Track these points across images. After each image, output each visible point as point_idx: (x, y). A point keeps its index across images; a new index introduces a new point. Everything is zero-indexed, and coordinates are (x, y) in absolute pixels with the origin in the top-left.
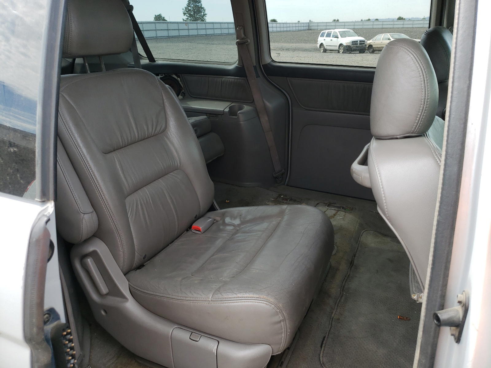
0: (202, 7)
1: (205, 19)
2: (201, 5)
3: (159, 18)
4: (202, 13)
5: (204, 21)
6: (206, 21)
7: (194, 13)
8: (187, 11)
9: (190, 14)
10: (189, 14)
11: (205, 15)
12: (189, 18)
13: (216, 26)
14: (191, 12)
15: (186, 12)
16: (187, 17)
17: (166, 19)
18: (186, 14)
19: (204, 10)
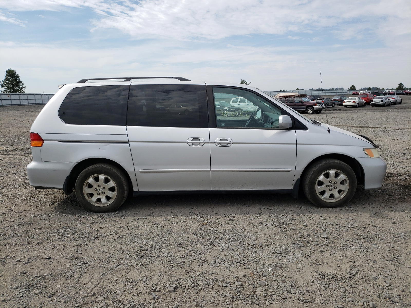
1: (23, 91)
2: (20, 80)
4: (20, 86)
5: (22, 93)
6: (25, 93)
7: (13, 86)
8: (5, 84)
10: (7, 87)
11: (23, 88)
12: (7, 90)
13: (37, 97)
14: (10, 85)
15: (3, 85)
16: (6, 89)
18: (4, 86)
19: (22, 83)
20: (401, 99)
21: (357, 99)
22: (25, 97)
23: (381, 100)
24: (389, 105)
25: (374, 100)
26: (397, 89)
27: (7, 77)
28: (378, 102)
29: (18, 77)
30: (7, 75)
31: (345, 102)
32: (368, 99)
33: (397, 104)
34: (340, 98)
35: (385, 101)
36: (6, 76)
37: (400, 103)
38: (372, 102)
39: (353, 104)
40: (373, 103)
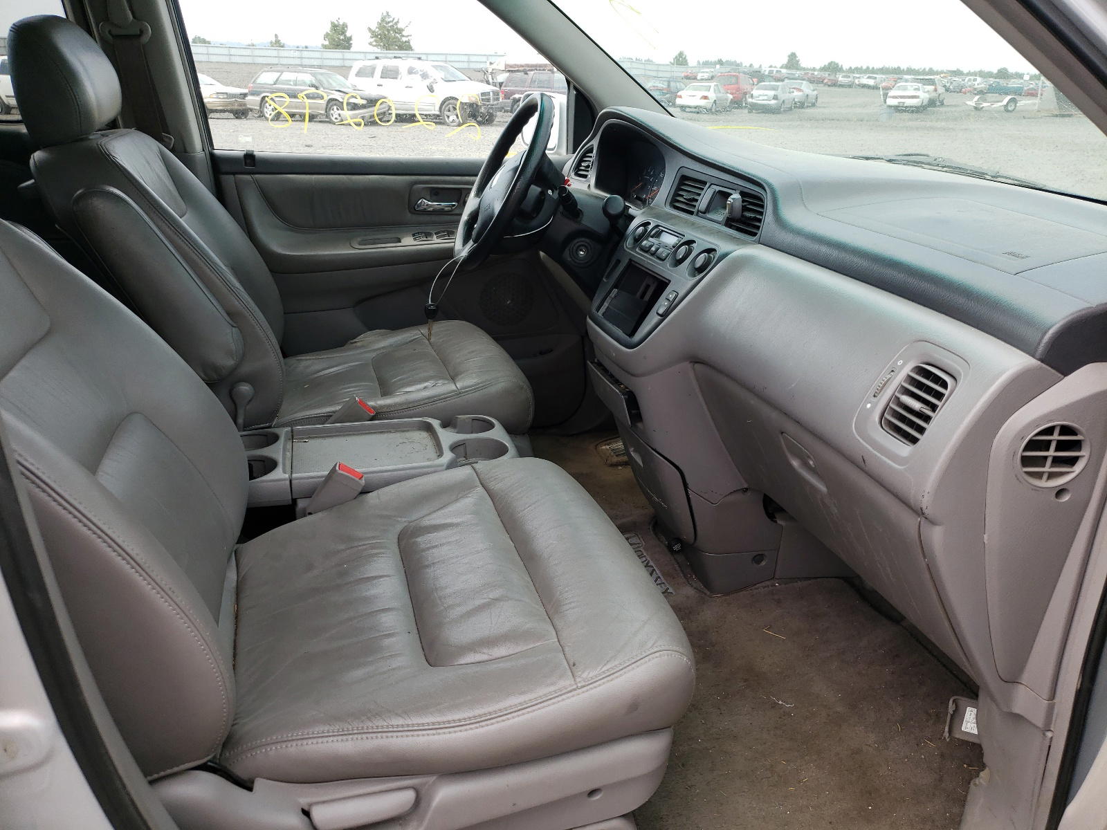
20: (815, 92)
21: (712, 89)
23: (772, 93)
24: (790, 109)
25: (755, 92)
26: (787, 67)
28: (765, 98)
31: (680, 97)
32: (738, 89)
33: (807, 107)
34: (666, 84)
35: (782, 96)
37: (813, 105)
38: (750, 100)
39: (703, 103)
40: (754, 101)
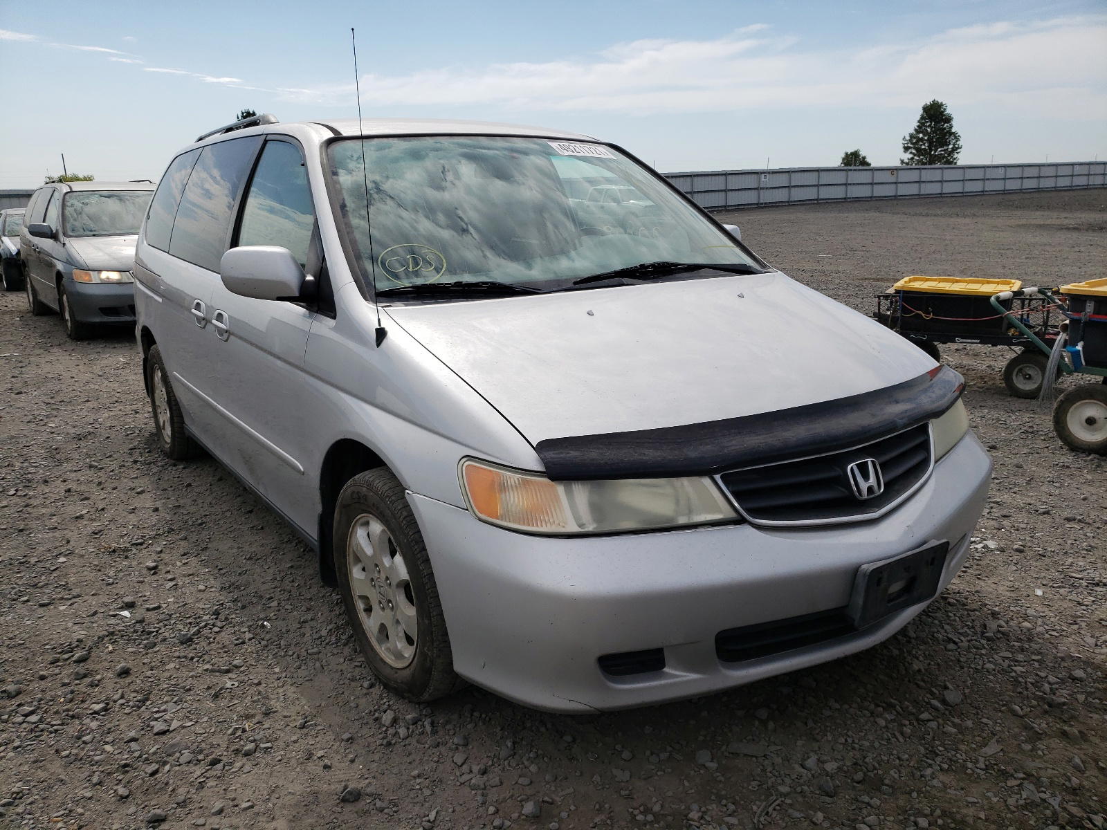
0: (953, 130)
1: (955, 159)
2: (951, 127)
3: (854, 160)
4: (949, 145)
5: (951, 163)
6: (957, 163)
7: (931, 146)
8: (913, 143)
9: (919, 150)
10: (917, 149)
11: (955, 149)
12: (916, 157)
14: (924, 144)
15: (909, 145)
16: (913, 155)
17: (868, 160)
18: (910, 148)
19: (956, 137)
22: (957, 175)
27: (921, 123)
29: (948, 120)
30: (922, 118)
36: (919, 122)
